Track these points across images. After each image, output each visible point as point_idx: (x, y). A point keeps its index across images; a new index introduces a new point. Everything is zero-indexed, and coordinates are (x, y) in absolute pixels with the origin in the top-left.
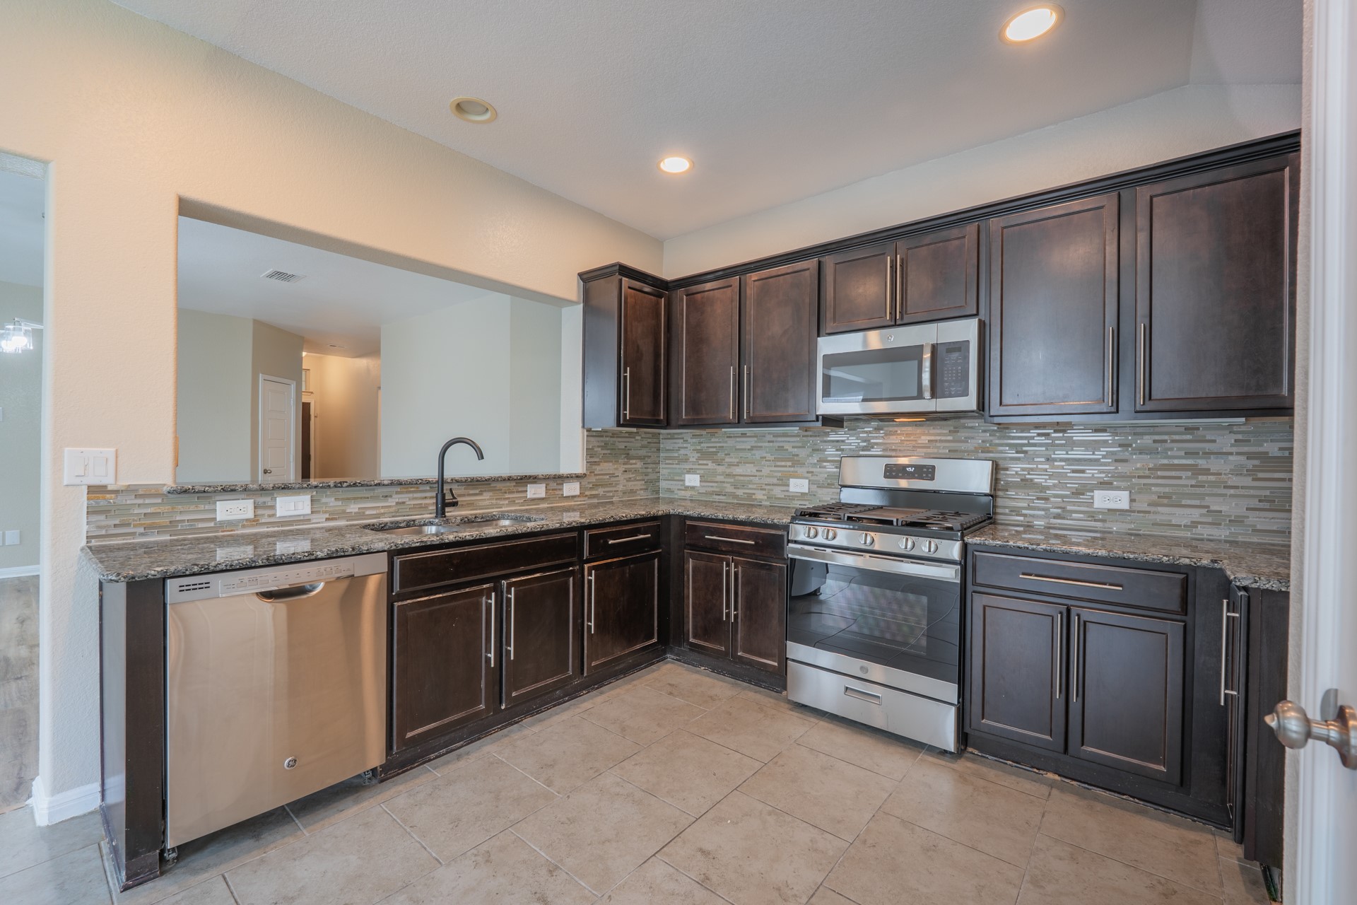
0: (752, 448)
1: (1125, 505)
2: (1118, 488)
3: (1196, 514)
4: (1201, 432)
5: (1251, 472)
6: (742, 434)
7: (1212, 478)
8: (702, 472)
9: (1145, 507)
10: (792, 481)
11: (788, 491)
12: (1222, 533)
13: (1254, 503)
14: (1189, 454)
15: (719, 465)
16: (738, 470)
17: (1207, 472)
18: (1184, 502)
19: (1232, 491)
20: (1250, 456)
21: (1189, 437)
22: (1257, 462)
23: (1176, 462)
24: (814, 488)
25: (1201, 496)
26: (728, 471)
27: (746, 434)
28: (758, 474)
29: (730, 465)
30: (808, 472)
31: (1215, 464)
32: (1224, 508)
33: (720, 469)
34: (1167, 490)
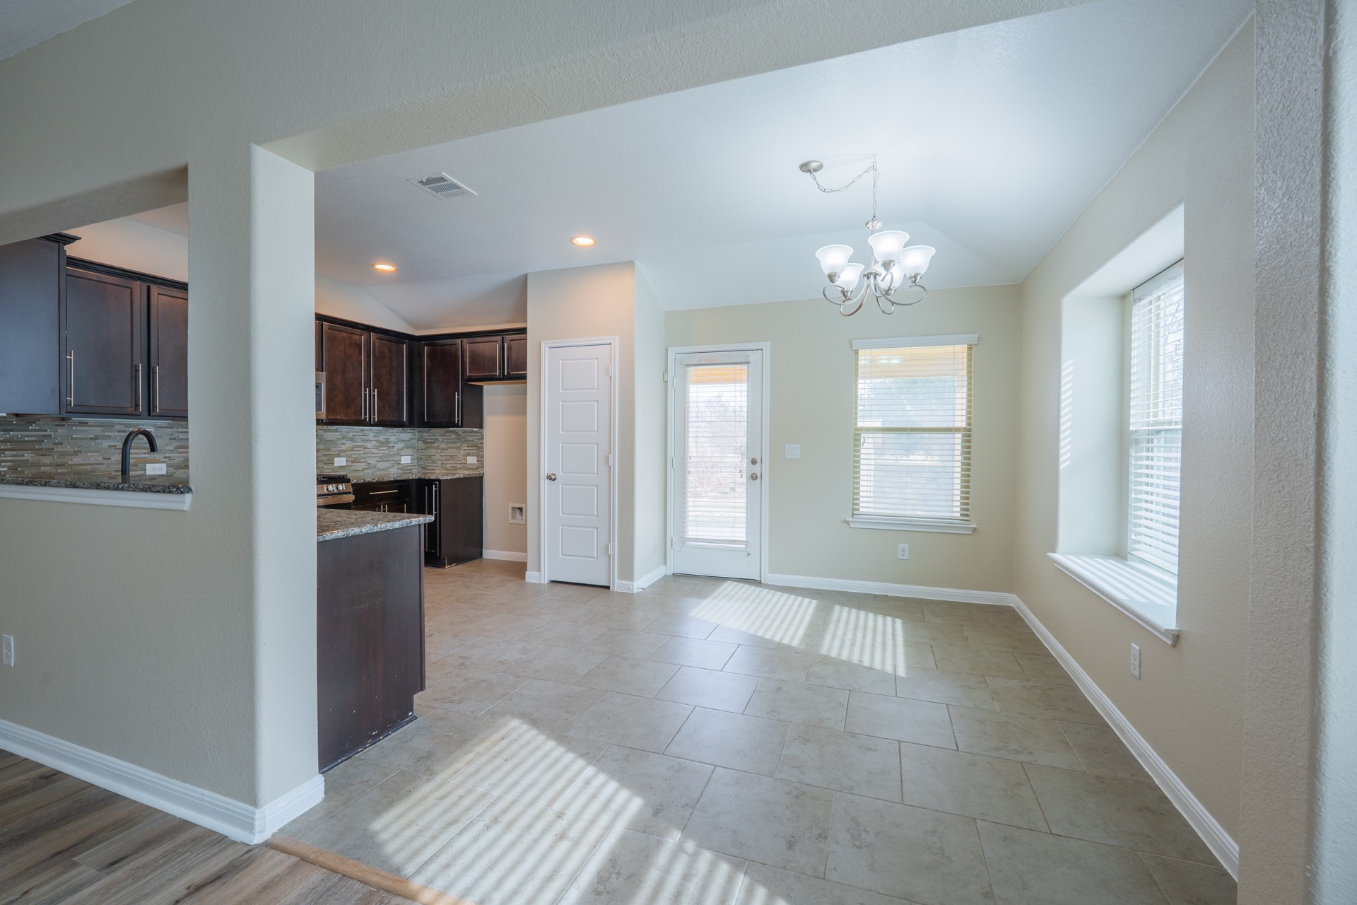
0: (96, 438)
1: (344, 464)
2: (342, 457)
3: (364, 465)
4: (365, 432)
5: (377, 448)
6: (80, 423)
7: (368, 450)
8: (10, 464)
9: (350, 464)
10: (148, 466)
11: (144, 475)
12: (370, 472)
13: (378, 459)
14: (363, 441)
15: (43, 455)
16: (75, 460)
17: (366, 448)
18: (362, 460)
19: (373, 455)
20: (377, 441)
21: (362, 434)
22: (378, 444)
23: (359, 444)
24: (172, 470)
25: (365, 458)
26: (61, 461)
27: (87, 423)
28: (105, 462)
29: (63, 454)
30: (165, 457)
31: (369, 445)
32: (371, 462)
33: (46, 460)
34: (357, 456)
